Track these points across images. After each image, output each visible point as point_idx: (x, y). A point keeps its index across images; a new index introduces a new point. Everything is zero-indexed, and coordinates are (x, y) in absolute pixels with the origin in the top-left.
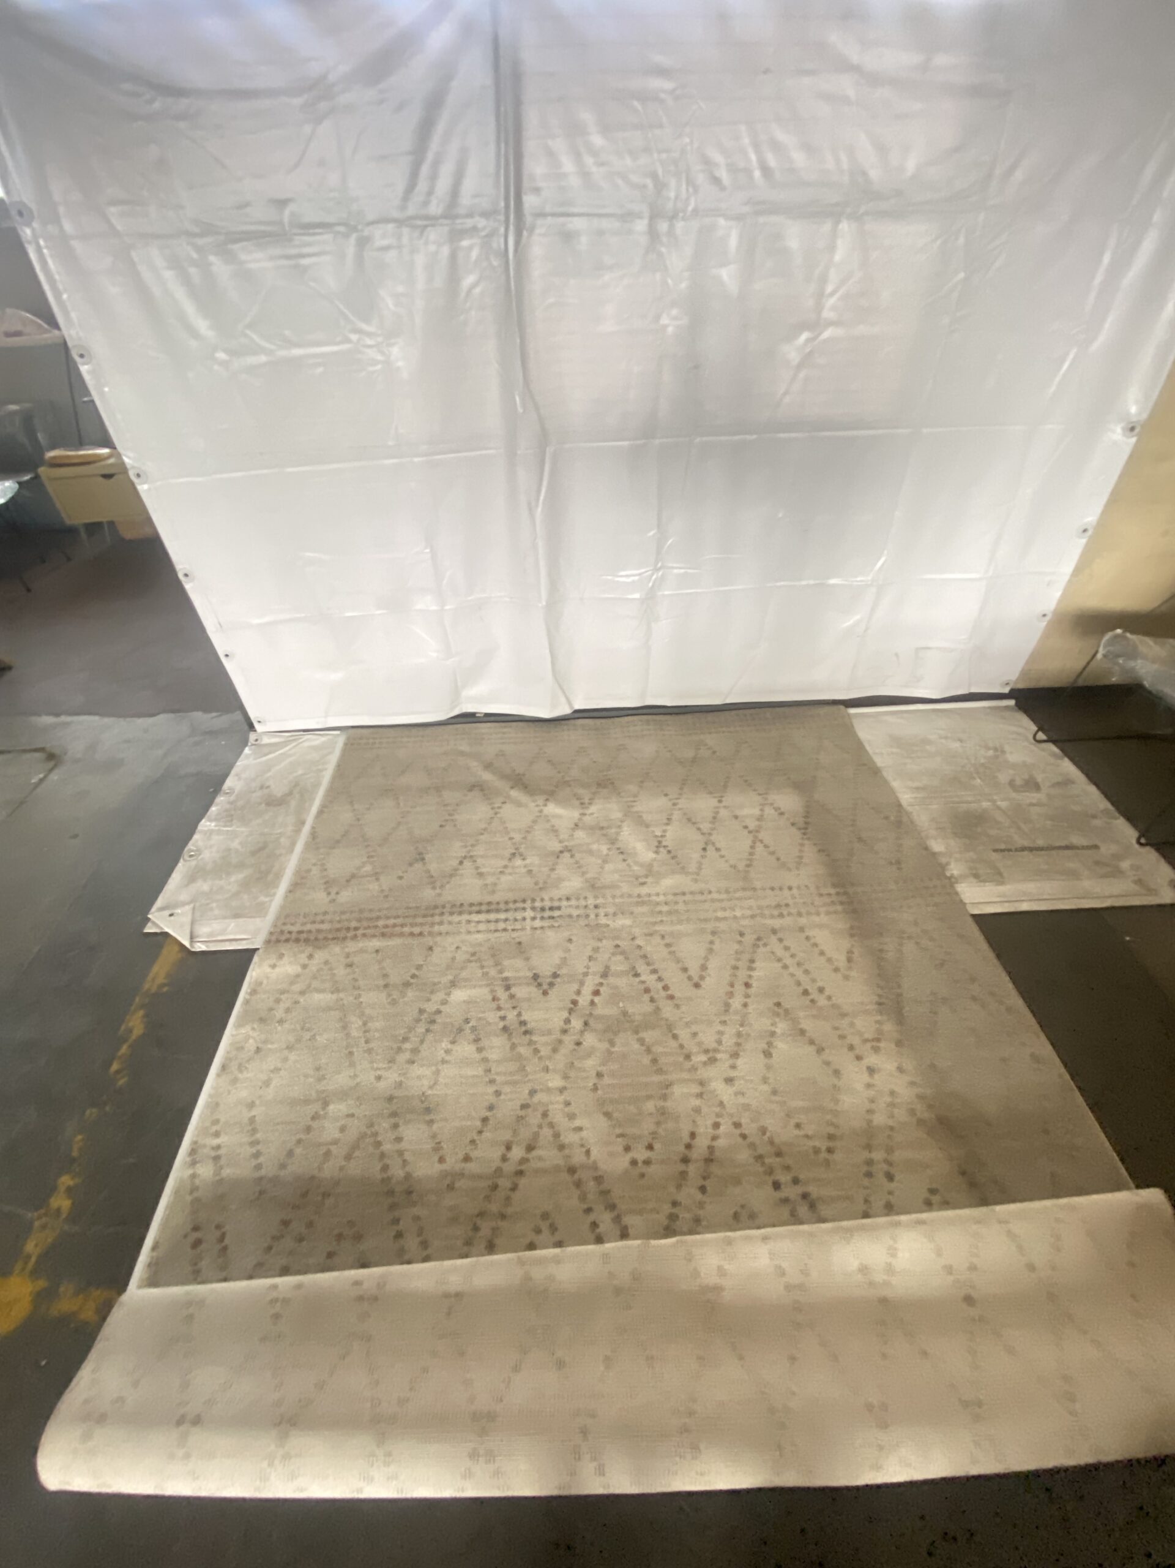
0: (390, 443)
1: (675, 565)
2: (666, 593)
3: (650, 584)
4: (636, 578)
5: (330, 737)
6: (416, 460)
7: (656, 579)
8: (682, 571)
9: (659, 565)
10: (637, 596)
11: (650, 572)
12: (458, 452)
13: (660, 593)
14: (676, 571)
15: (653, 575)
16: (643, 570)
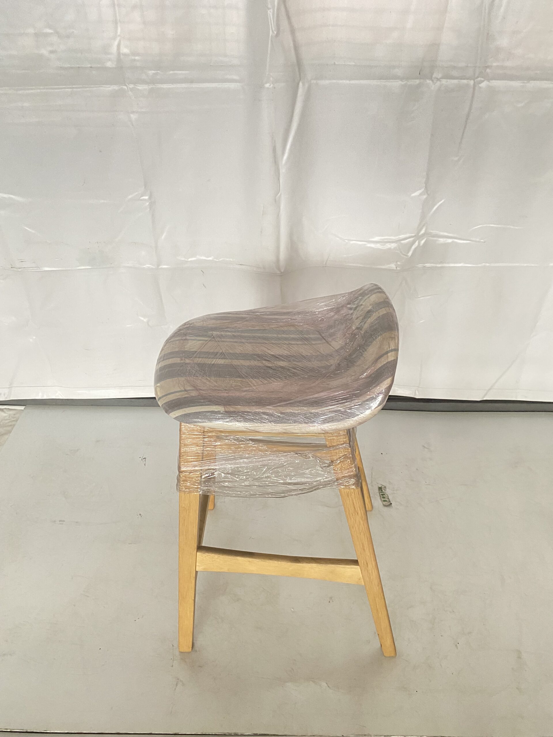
0: (109, 64)
1: (442, 233)
2: (428, 265)
3: (410, 254)
4: (393, 245)
5: (11, 412)
6: (140, 87)
7: (415, 249)
8: (450, 241)
9: (423, 232)
10: (393, 266)
11: (412, 239)
12: (192, 82)
13: (420, 265)
14: (442, 240)
15: (413, 243)
16: (402, 236)
